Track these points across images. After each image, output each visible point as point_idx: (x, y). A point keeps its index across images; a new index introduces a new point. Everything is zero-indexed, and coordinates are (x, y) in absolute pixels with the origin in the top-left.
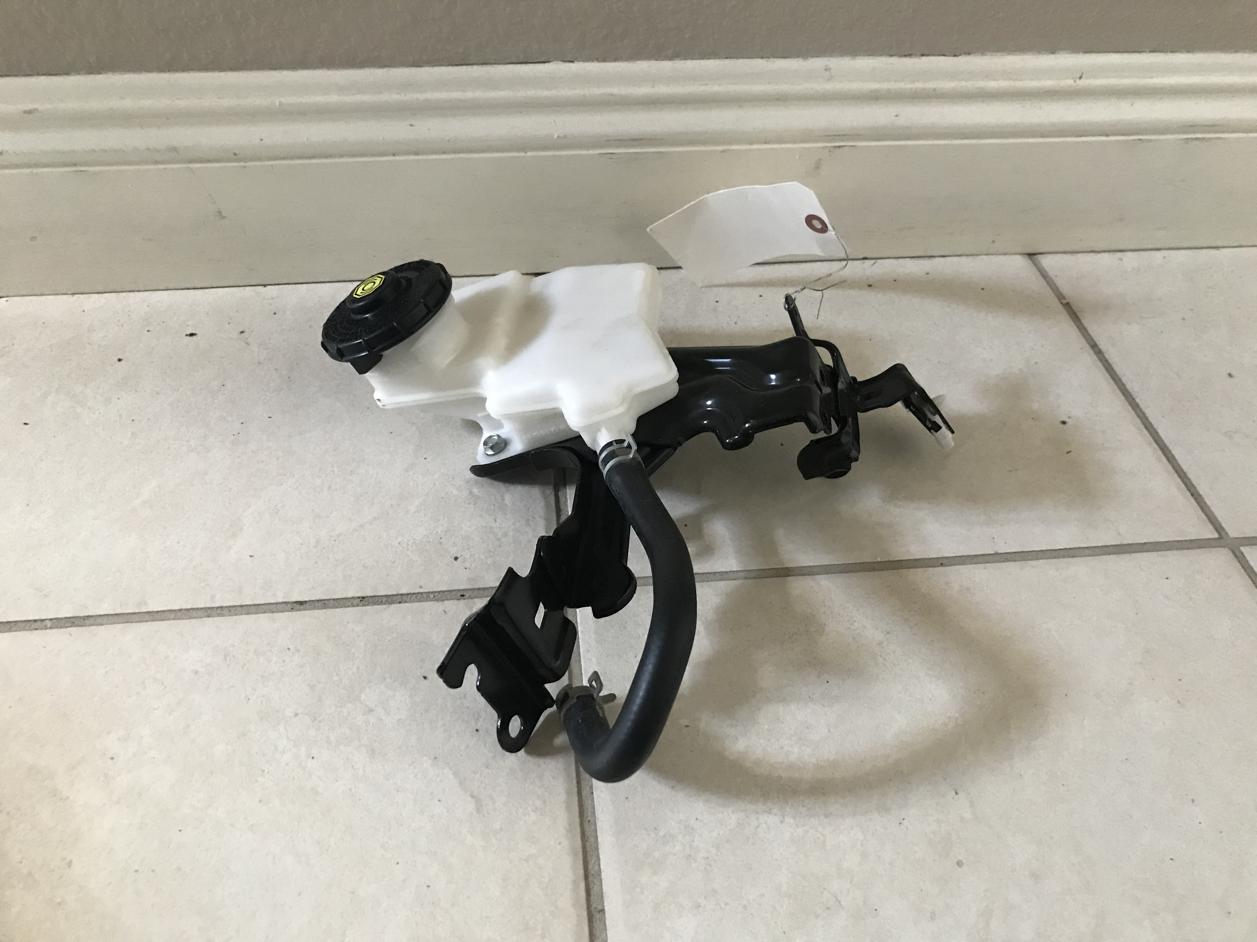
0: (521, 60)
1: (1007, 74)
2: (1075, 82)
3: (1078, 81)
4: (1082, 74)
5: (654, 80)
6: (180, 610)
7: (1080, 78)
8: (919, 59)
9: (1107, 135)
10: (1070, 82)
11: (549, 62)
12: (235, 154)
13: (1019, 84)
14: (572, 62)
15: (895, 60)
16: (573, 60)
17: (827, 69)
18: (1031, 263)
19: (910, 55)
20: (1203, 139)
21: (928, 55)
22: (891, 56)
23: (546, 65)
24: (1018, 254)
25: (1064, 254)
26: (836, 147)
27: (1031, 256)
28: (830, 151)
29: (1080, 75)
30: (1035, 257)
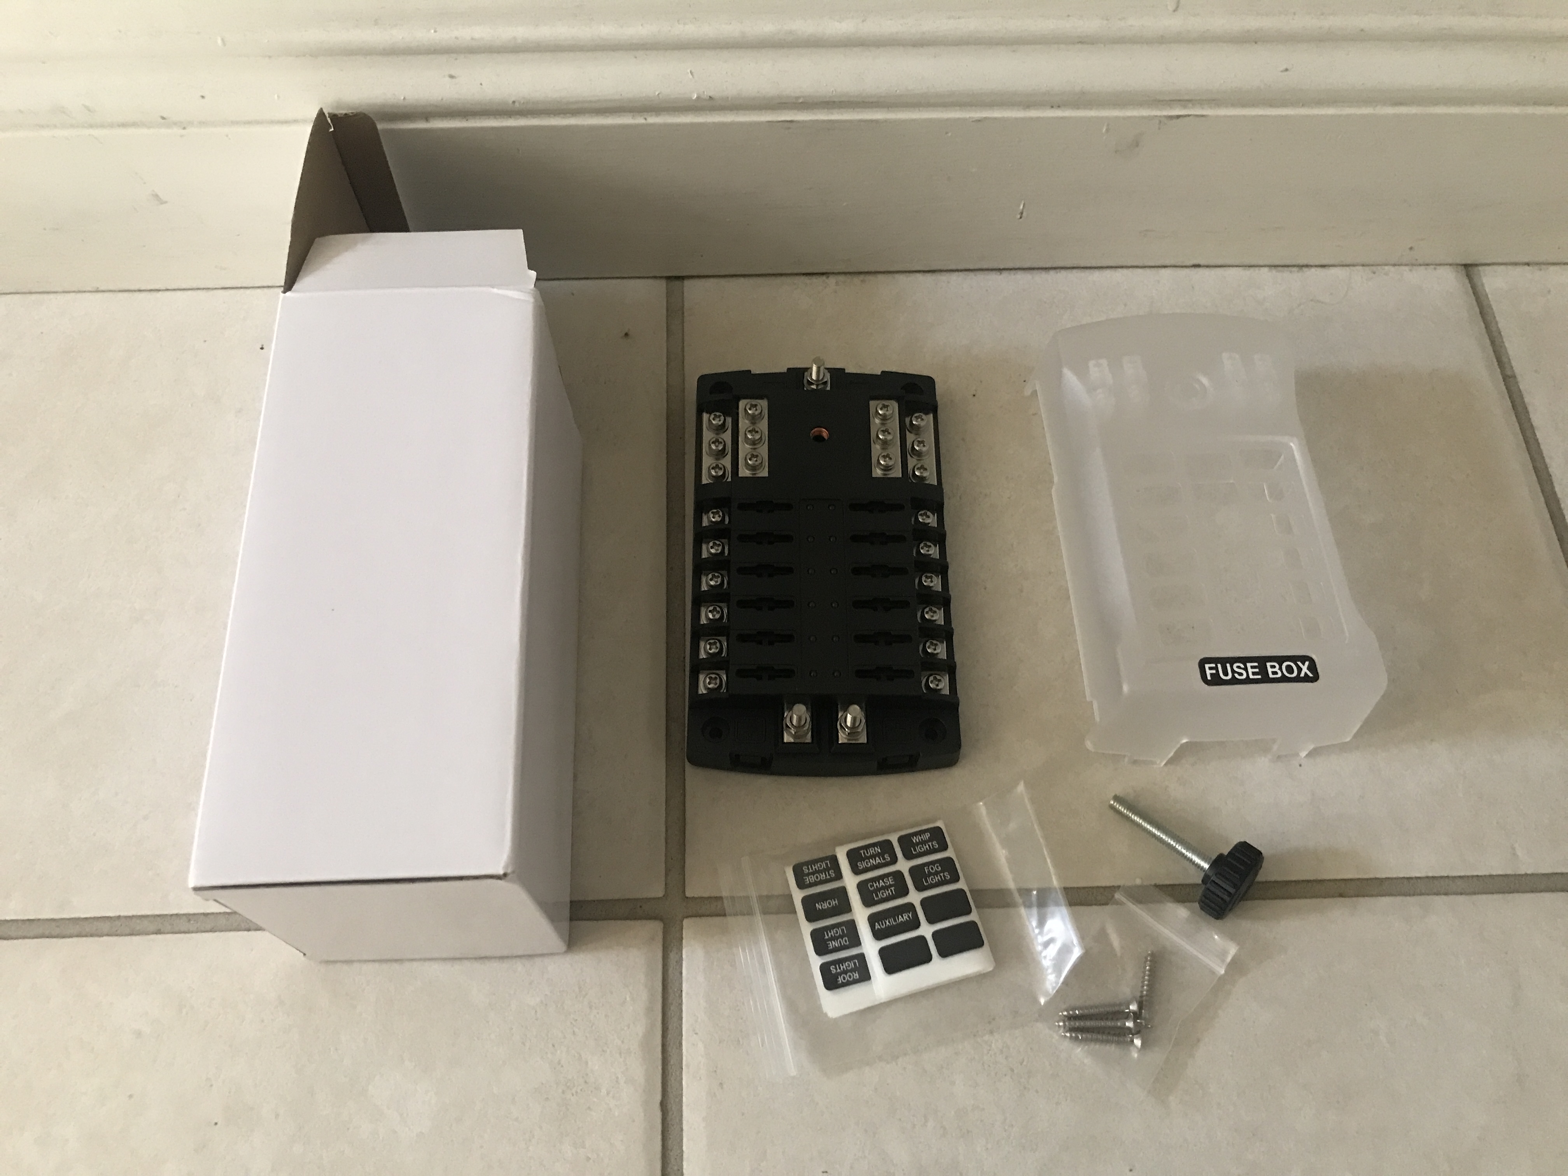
18: (1467, 284)
24: (1450, 265)
25: (1527, 267)
26: (1171, 117)
27: (1470, 268)
28: (1160, 122)
30: (1475, 269)
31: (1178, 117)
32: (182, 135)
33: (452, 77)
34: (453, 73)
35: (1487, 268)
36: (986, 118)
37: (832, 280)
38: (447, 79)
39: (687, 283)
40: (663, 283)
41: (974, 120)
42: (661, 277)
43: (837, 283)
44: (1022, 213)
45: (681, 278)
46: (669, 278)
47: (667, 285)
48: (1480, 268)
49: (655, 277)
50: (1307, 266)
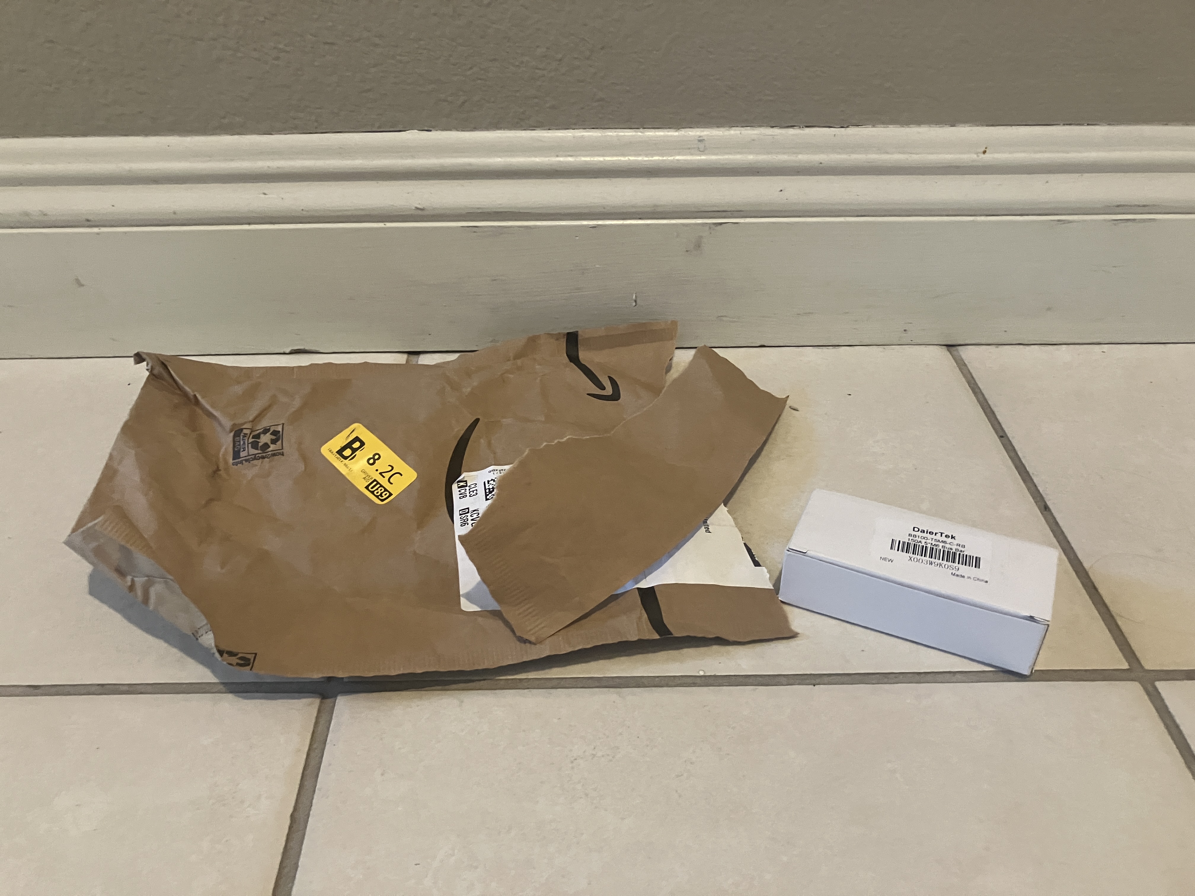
0: (376, 128)
1: (899, 148)
2: (978, 156)
3: (982, 156)
4: (986, 148)
7: (984, 152)
8: (802, 131)
9: (1022, 215)
10: (973, 157)
11: (405, 131)
12: (88, 220)
14: (430, 131)
15: (776, 132)
16: (431, 129)
17: (701, 141)
18: (949, 354)
20: (1134, 221)
22: (772, 127)
23: (402, 134)
24: (936, 345)
25: (989, 347)
26: (716, 224)
27: (951, 346)
28: (710, 228)
29: (984, 149)
30: (954, 348)
31: (721, 224)
32: (98, 234)
33: (265, 194)
34: (266, 192)
35: (965, 347)
36: (598, 225)
38: (263, 195)
40: (405, 356)
41: (591, 226)
42: (404, 352)
44: (636, 301)
45: (418, 353)
47: (407, 358)
48: (958, 347)
49: (400, 352)
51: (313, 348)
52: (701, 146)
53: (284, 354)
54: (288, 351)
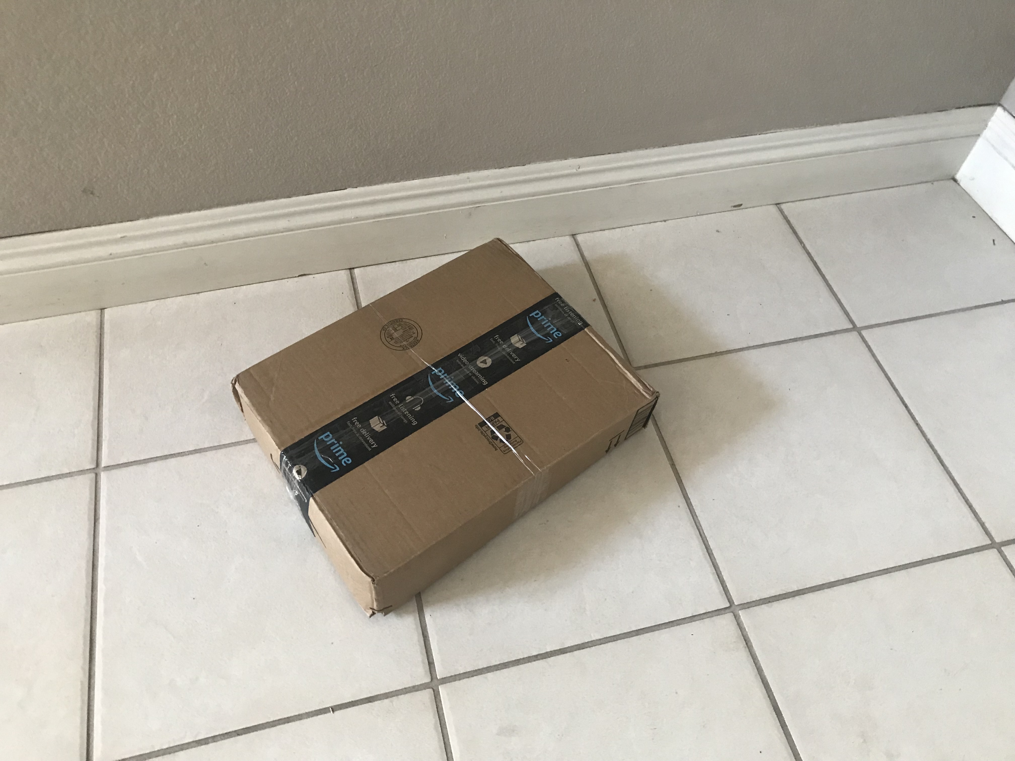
0: (334, 189)
1: (547, 171)
2: (577, 170)
3: (578, 169)
4: (579, 167)
5: (392, 191)
6: (235, 442)
7: (579, 168)
8: (508, 169)
9: (596, 187)
10: (575, 171)
11: (346, 189)
12: (212, 241)
13: (553, 174)
14: (357, 188)
15: (497, 170)
17: (468, 178)
18: (573, 239)
19: (503, 168)
20: (638, 184)
21: (511, 166)
22: (495, 169)
23: (345, 190)
24: (568, 235)
25: (588, 234)
26: (476, 207)
27: (574, 236)
29: (578, 167)
30: (575, 235)
31: (479, 207)
32: (216, 246)
35: (578, 235)
36: (429, 213)
37: (397, 263)
38: (287, 222)
39: (355, 269)
40: (348, 270)
41: (426, 214)
42: (347, 269)
43: (399, 264)
44: (446, 237)
45: (354, 268)
46: (350, 269)
47: (350, 271)
48: (577, 235)
49: (346, 269)
50: (529, 241)
51: (308, 273)
52: (468, 180)
53: (296, 277)
54: (297, 276)
